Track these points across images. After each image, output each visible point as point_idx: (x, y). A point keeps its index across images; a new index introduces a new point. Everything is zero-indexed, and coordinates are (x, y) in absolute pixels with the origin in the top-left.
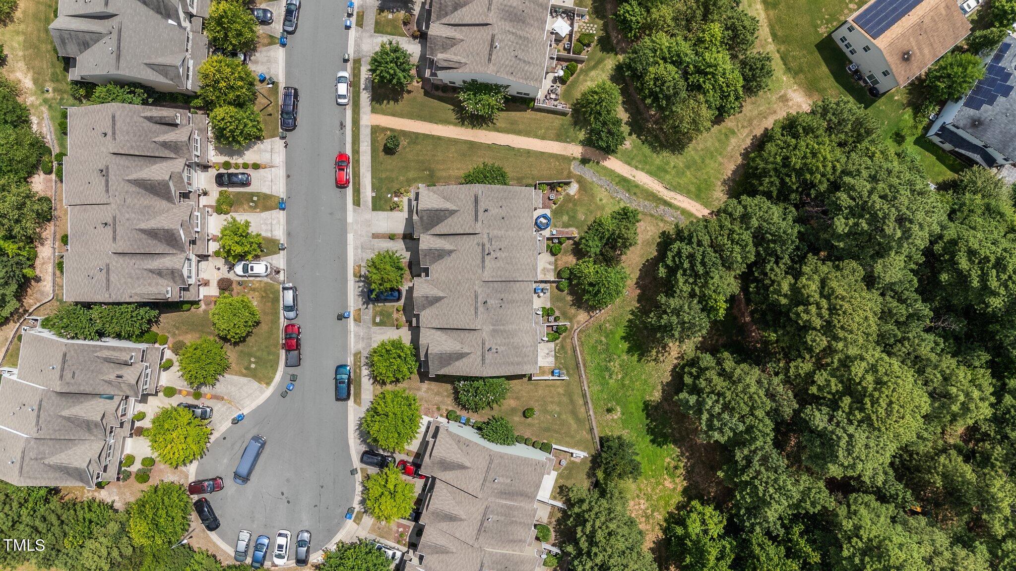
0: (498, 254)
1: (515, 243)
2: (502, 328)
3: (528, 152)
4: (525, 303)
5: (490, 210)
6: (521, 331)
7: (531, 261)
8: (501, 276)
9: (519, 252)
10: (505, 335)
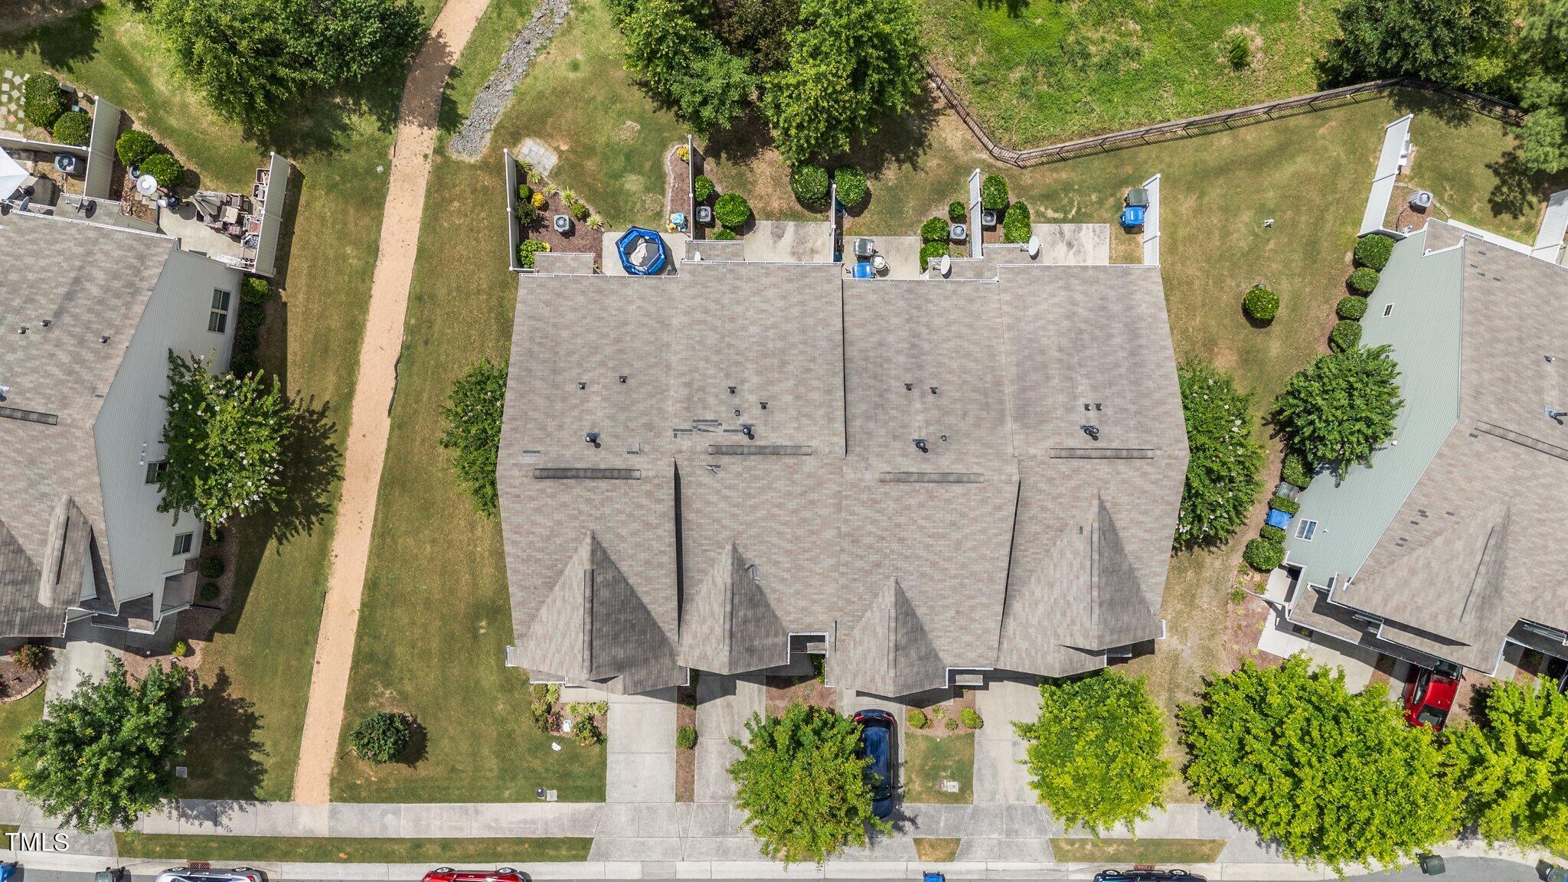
0: (750, 398)
1: (712, 339)
2: (1009, 389)
3: (419, 299)
4: (918, 308)
5: (594, 424)
6: (1018, 320)
7: (774, 285)
8: (829, 392)
9: (744, 328)
10: (1035, 377)
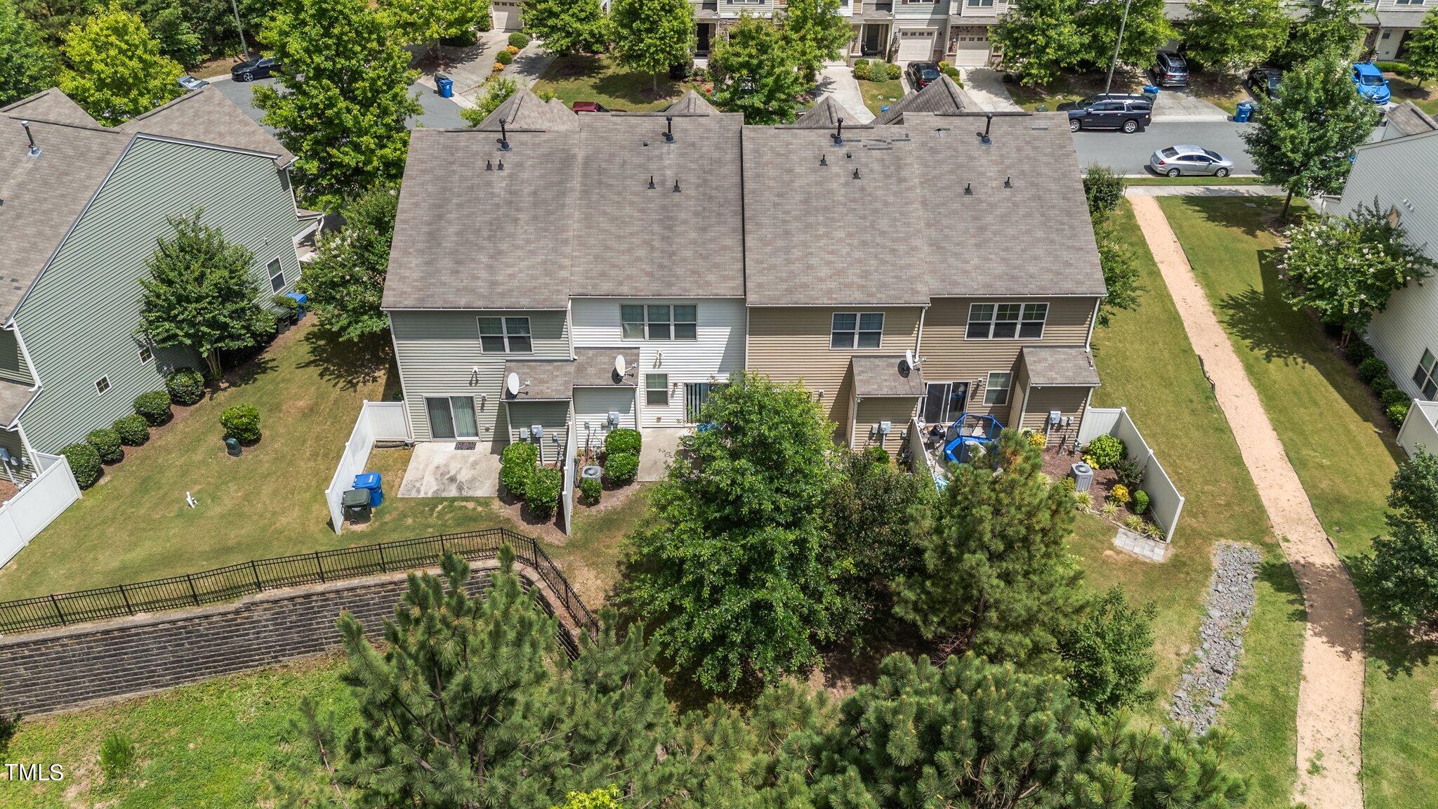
0: (838, 169)
4: (661, 267)
5: (988, 152)
6: (555, 250)
7: (821, 280)
8: (758, 176)
9: (850, 235)
10: (548, 195)
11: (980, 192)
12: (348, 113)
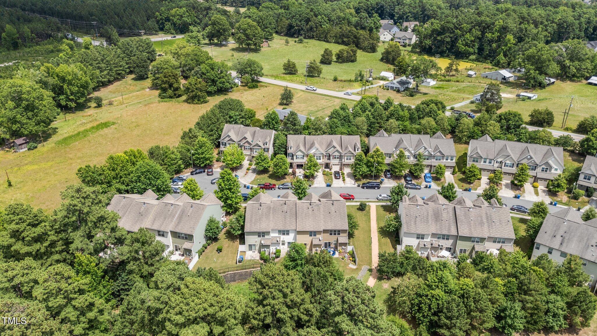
0: (310, 209)
4: (284, 225)
5: (333, 207)
6: (269, 222)
7: (308, 227)
8: (298, 210)
9: (312, 220)
10: (268, 213)
11: (332, 213)
12: (230, 195)
